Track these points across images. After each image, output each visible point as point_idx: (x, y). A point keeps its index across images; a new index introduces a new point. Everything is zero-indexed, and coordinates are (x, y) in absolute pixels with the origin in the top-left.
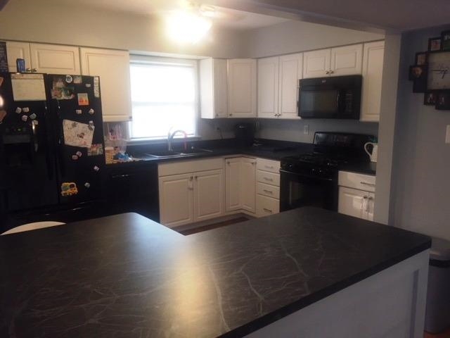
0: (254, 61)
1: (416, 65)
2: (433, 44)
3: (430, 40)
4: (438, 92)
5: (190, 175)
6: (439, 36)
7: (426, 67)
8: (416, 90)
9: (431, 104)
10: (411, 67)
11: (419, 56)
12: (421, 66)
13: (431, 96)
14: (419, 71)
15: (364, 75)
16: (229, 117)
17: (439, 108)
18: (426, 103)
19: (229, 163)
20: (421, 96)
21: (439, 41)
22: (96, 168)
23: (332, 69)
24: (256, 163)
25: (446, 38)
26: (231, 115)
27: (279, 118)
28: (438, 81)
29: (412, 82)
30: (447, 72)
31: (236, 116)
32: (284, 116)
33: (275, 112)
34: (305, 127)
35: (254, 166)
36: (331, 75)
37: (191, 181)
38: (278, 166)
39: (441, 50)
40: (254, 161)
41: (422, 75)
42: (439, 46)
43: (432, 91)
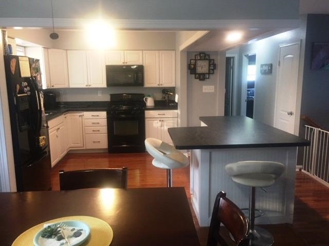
0: (65, 51)
1: (191, 64)
2: (197, 57)
3: (196, 55)
4: (200, 74)
5: (57, 128)
6: (199, 54)
7: (195, 65)
9: (197, 78)
10: (189, 65)
11: (192, 61)
13: (197, 76)
14: (193, 66)
15: (144, 65)
16: (52, 88)
17: (200, 80)
18: (195, 78)
19: (66, 117)
20: (194, 76)
21: (199, 56)
23: (126, 61)
24: (83, 115)
25: (201, 55)
26: (53, 86)
27: (89, 87)
28: (200, 70)
29: (189, 71)
30: (202, 67)
31: (56, 87)
32: (93, 86)
33: (86, 84)
34: (99, 92)
35: (81, 117)
36: (126, 64)
37: (57, 131)
38: (104, 114)
39: (200, 60)
40: (81, 114)
41: (194, 68)
42: (199, 58)
43: (198, 74)
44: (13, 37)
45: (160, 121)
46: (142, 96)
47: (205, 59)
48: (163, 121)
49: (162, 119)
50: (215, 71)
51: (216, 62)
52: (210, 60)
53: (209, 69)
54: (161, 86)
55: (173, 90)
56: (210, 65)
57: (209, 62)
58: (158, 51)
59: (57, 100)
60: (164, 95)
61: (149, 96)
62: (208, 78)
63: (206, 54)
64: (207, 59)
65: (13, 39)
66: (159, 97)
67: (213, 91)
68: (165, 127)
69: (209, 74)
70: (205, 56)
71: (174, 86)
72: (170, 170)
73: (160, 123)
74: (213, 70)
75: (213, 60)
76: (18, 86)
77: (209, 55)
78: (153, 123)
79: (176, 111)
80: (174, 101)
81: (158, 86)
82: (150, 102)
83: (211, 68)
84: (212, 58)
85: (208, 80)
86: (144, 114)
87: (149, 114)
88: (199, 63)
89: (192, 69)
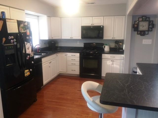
0: (60, 18)
1: (135, 24)
2: (140, 19)
3: (139, 18)
4: (141, 31)
5: (49, 62)
6: (141, 17)
7: (138, 25)
8: (135, 31)
9: (139, 34)
10: (133, 25)
12: (136, 24)
13: (139, 32)
14: (136, 26)
15: (104, 26)
16: (52, 39)
18: (137, 34)
19: (57, 56)
20: (136, 32)
21: (141, 18)
22: (33, 62)
23: (93, 23)
25: (143, 18)
26: (52, 38)
27: (72, 39)
28: (141, 28)
29: (133, 29)
30: (144, 26)
31: (54, 38)
32: (74, 38)
33: (70, 37)
34: (78, 41)
35: (66, 56)
36: (93, 25)
37: (50, 64)
38: (78, 55)
39: (142, 21)
40: (66, 54)
41: (137, 27)
42: (141, 20)
43: (139, 31)
44: (24, 9)
45: (111, 61)
46: (103, 44)
47: (146, 21)
48: (113, 61)
49: (113, 60)
50: (154, 29)
51: (154, 23)
52: (150, 21)
53: (149, 28)
54: (114, 39)
55: (122, 41)
56: (149, 25)
57: (149, 23)
58: (113, 17)
59: (56, 45)
60: (116, 45)
61: (106, 45)
62: (148, 34)
63: (147, 17)
64: (147, 21)
65: (24, 10)
66: (113, 45)
67: (151, 43)
68: (115, 65)
69: (148, 31)
70: (146, 18)
71: (123, 39)
72: (101, 114)
73: (111, 63)
74: (152, 28)
75: (152, 21)
76: (4, 39)
77: (149, 18)
78: (107, 62)
79: (123, 55)
80: (122, 49)
81: (112, 39)
82: (107, 49)
83: (150, 27)
84: (151, 19)
85: (147, 35)
86: (101, 56)
87: (104, 56)
88: (141, 24)
89: (135, 28)
